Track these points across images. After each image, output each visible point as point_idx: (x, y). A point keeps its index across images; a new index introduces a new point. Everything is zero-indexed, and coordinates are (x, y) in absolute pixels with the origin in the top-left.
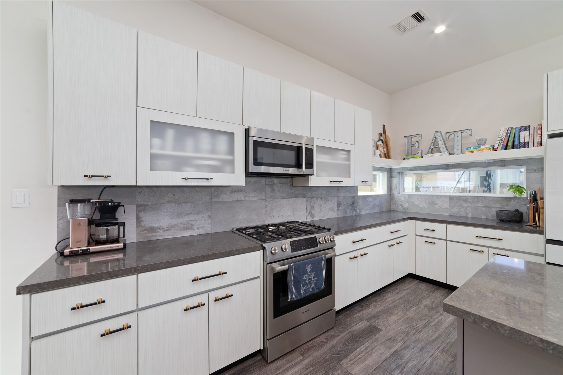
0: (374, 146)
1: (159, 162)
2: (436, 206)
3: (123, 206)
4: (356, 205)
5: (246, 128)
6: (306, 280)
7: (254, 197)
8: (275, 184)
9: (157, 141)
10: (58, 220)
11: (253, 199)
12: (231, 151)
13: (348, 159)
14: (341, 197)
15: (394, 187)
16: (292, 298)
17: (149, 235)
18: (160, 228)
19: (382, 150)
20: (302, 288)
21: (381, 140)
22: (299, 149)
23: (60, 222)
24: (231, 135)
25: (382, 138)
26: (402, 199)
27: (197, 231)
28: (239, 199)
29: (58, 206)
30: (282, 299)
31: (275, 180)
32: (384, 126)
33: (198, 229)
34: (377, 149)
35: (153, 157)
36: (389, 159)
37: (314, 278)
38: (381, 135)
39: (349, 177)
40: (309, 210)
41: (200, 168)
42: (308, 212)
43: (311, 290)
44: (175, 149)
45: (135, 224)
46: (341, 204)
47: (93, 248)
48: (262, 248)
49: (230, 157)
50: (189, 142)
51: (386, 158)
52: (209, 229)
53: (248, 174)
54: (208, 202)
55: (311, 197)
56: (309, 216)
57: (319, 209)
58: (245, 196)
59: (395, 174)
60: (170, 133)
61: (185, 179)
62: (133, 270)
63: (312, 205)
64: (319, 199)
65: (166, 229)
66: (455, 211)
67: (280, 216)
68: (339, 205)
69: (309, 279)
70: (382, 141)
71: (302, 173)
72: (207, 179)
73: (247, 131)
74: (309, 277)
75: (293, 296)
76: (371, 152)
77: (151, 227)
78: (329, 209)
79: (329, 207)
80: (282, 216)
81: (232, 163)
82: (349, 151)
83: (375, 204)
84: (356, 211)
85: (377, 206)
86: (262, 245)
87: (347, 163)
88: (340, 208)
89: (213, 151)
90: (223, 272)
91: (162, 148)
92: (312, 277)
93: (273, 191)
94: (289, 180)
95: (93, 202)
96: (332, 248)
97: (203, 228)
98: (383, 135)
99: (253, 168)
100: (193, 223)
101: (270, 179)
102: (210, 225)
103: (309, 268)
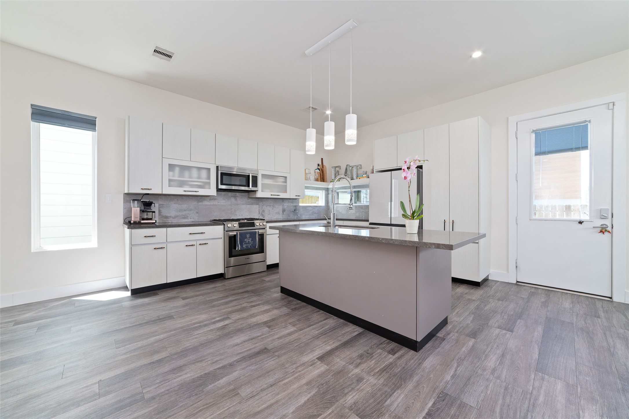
1: (172, 183)
3: (154, 203)
4: (297, 212)
5: (217, 165)
6: (246, 241)
7: (224, 203)
8: (237, 196)
9: (171, 173)
10: (124, 209)
11: (223, 204)
12: (209, 178)
13: (286, 182)
14: (285, 206)
16: (238, 249)
17: (165, 220)
18: (170, 217)
20: (244, 245)
21: (318, 169)
23: (124, 210)
24: (209, 170)
25: (319, 167)
27: (190, 220)
28: (214, 204)
29: (123, 203)
30: (233, 250)
31: (238, 194)
32: (322, 159)
33: (191, 218)
35: (170, 180)
36: (324, 182)
37: (251, 241)
39: (286, 193)
40: (261, 212)
41: (192, 186)
42: (260, 214)
43: (249, 247)
44: (179, 177)
45: (158, 213)
46: (285, 210)
47: (142, 222)
48: (223, 224)
49: (208, 181)
50: (187, 174)
52: (197, 219)
53: (219, 190)
54: (196, 205)
55: (262, 204)
56: (261, 217)
57: (268, 213)
58: (218, 202)
60: (177, 170)
61: (185, 191)
62: (165, 226)
63: (263, 210)
64: (268, 206)
65: (174, 217)
67: (241, 215)
68: (284, 211)
69: (248, 241)
71: (250, 190)
72: (196, 191)
74: (248, 240)
75: (239, 247)
77: (166, 216)
78: (276, 213)
79: (275, 212)
80: (242, 215)
81: (209, 183)
82: (286, 177)
83: (314, 212)
84: (297, 215)
85: (315, 213)
86: (223, 223)
87: (285, 184)
88: (285, 213)
90: (204, 232)
91: (173, 176)
92: (250, 240)
94: (246, 194)
95: (142, 201)
96: (265, 229)
97: (193, 218)
99: (221, 187)
100: (188, 215)
101: (234, 193)
102: (197, 217)
103: (248, 236)
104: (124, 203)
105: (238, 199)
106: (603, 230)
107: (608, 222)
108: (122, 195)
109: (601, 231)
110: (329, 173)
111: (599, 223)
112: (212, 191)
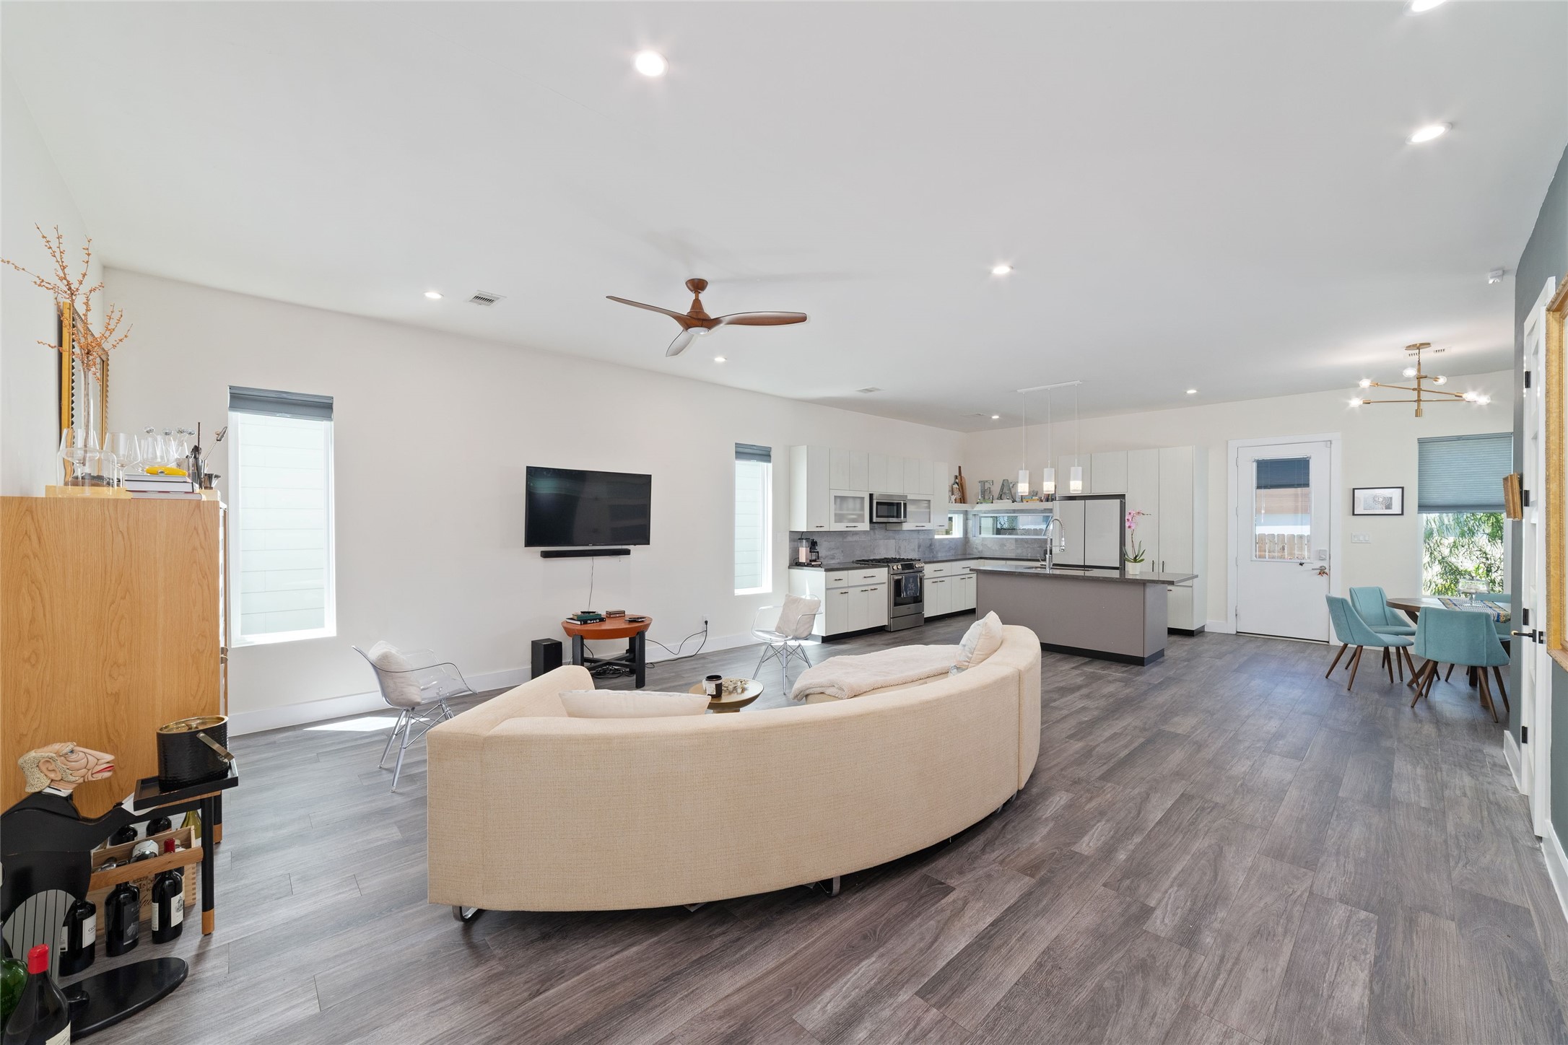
0: (949, 491)
2: (1005, 548)
15: (969, 530)
19: (957, 495)
21: (956, 483)
22: (898, 505)
25: (957, 481)
26: (977, 542)
32: (960, 467)
34: (953, 494)
38: (956, 477)
49: (862, 512)
51: (961, 503)
59: (970, 516)
66: (1019, 551)
70: (958, 484)
73: (871, 496)
76: (947, 499)
81: (862, 516)
82: (929, 501)
89: (854, 510)
93: (875, 533)
98: (959, 477)
104: (790, 541)
105: (877, 532)
106: (1322, 572)
107: (1325, 564)
108: (788, 533)
109: (1320, 573)
110: (973, 489)
111: (1318, 564)
112: (865, 526)
